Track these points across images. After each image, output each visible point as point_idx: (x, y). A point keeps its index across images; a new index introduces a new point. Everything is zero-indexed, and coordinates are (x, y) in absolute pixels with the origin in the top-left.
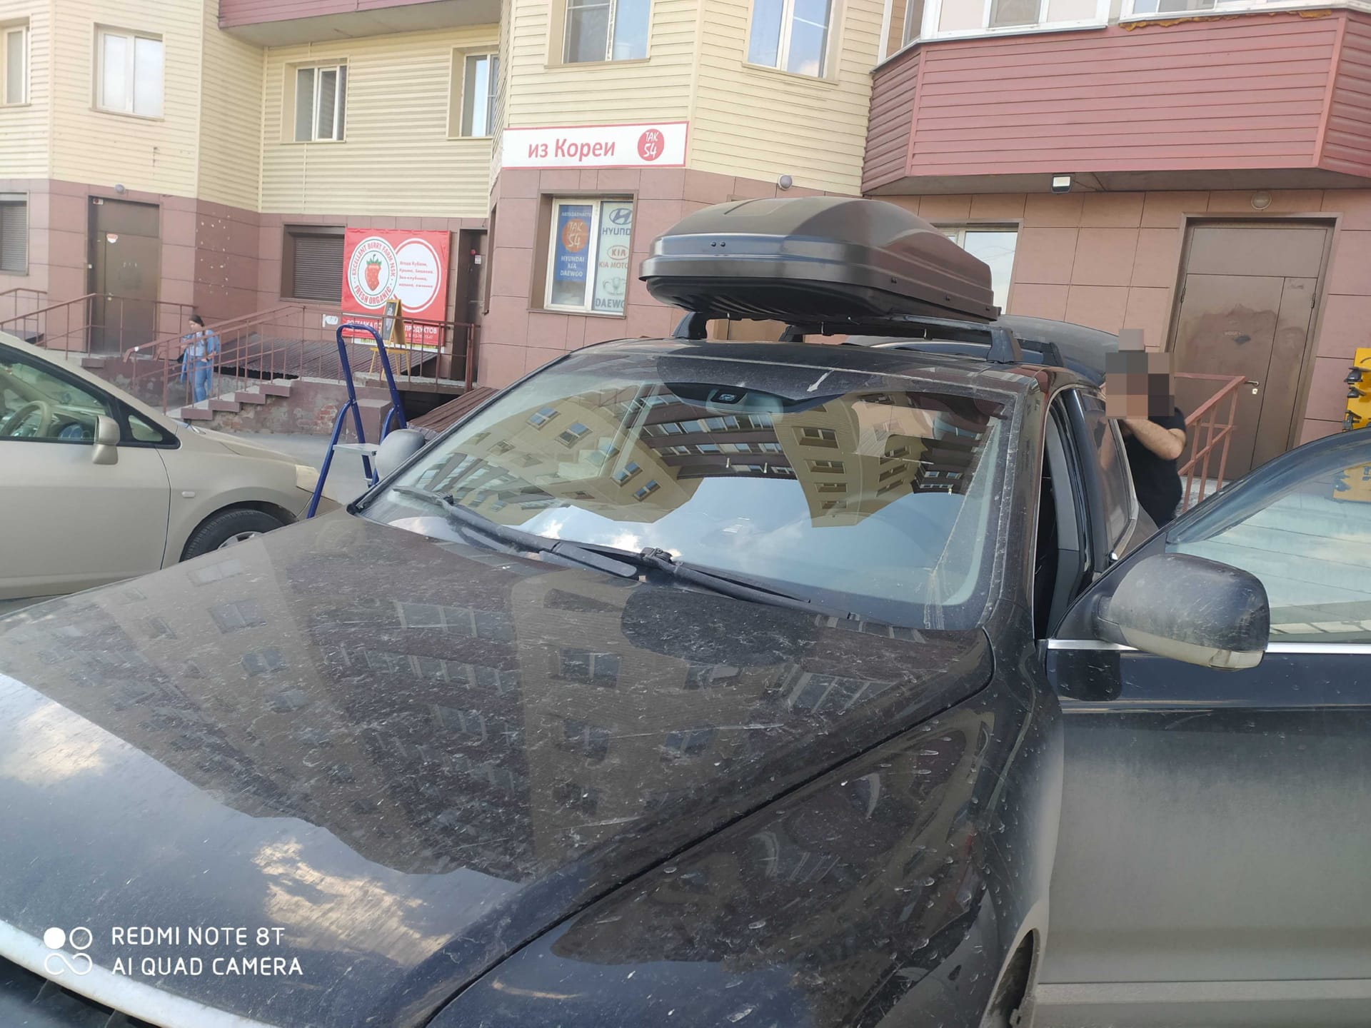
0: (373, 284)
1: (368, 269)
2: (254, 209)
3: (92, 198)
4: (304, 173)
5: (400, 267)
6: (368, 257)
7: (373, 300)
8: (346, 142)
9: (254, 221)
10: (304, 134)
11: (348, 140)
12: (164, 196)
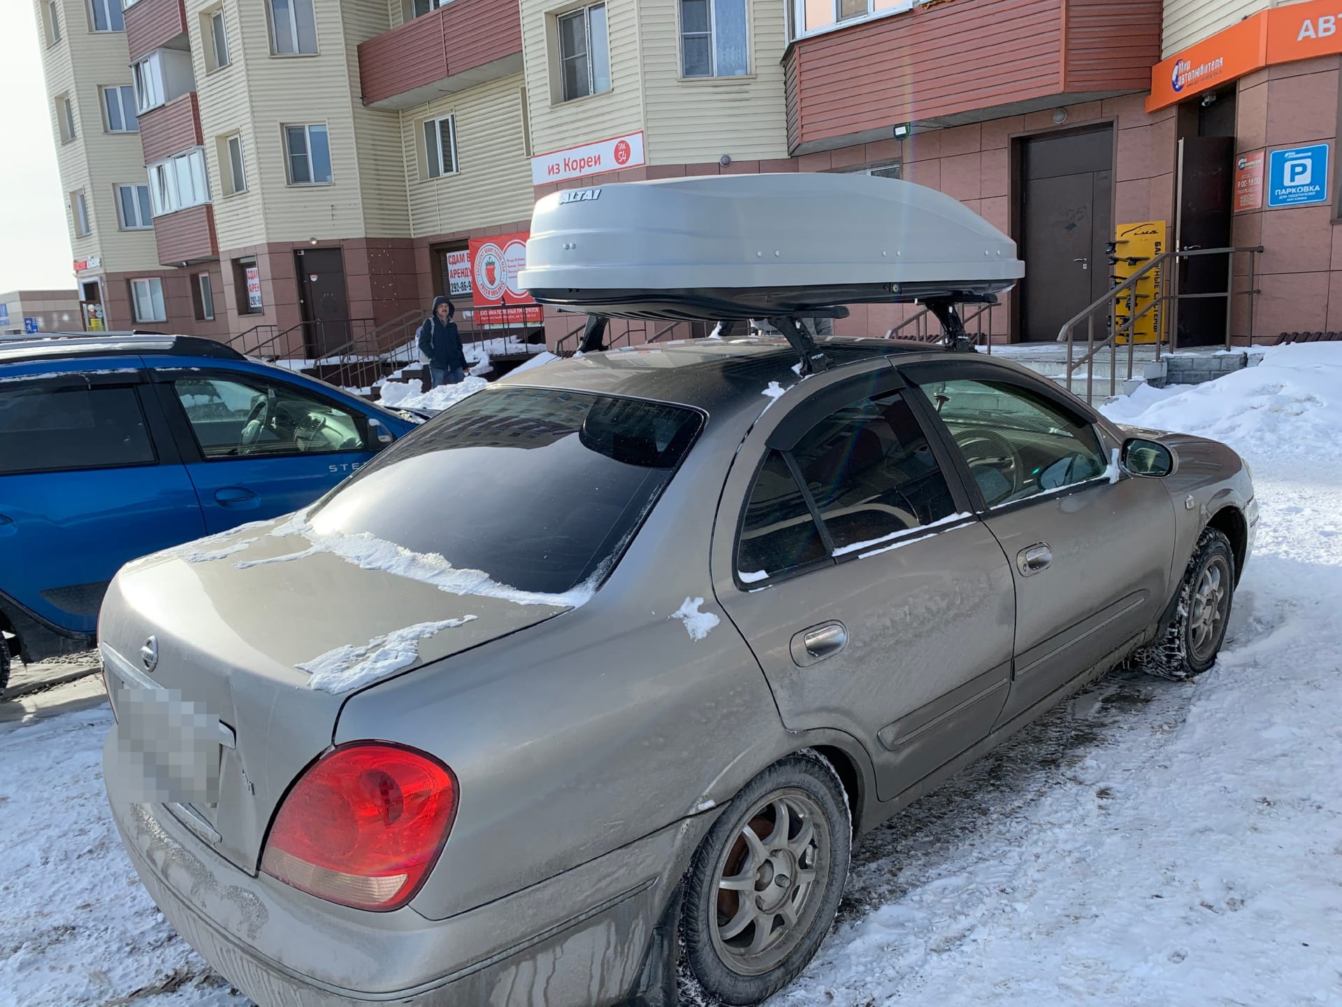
0: (492, 281)
1: (487, 269)
2: (408, 237)
3: (296, 251)
4: (436, 203)
5: (508, 264)
6: (487, 259)
7: (494, 293)
8: (460, 174)
9: (407, 246)
10: (434, 173)
11: (462, 171)
12: (343, 240)
